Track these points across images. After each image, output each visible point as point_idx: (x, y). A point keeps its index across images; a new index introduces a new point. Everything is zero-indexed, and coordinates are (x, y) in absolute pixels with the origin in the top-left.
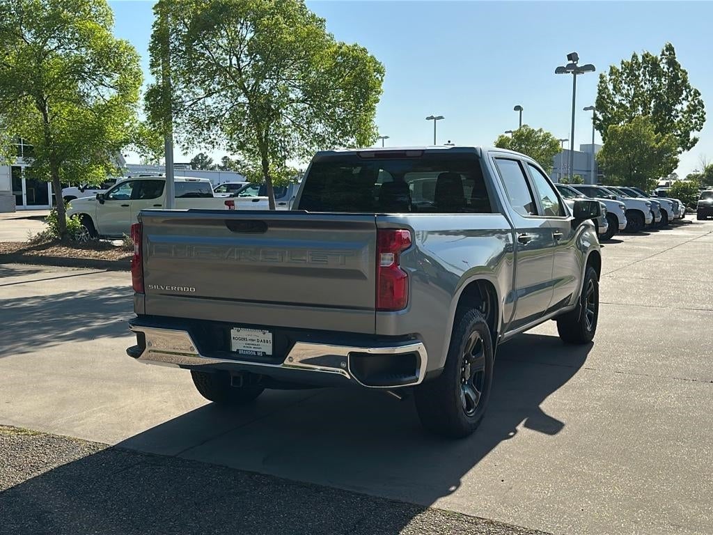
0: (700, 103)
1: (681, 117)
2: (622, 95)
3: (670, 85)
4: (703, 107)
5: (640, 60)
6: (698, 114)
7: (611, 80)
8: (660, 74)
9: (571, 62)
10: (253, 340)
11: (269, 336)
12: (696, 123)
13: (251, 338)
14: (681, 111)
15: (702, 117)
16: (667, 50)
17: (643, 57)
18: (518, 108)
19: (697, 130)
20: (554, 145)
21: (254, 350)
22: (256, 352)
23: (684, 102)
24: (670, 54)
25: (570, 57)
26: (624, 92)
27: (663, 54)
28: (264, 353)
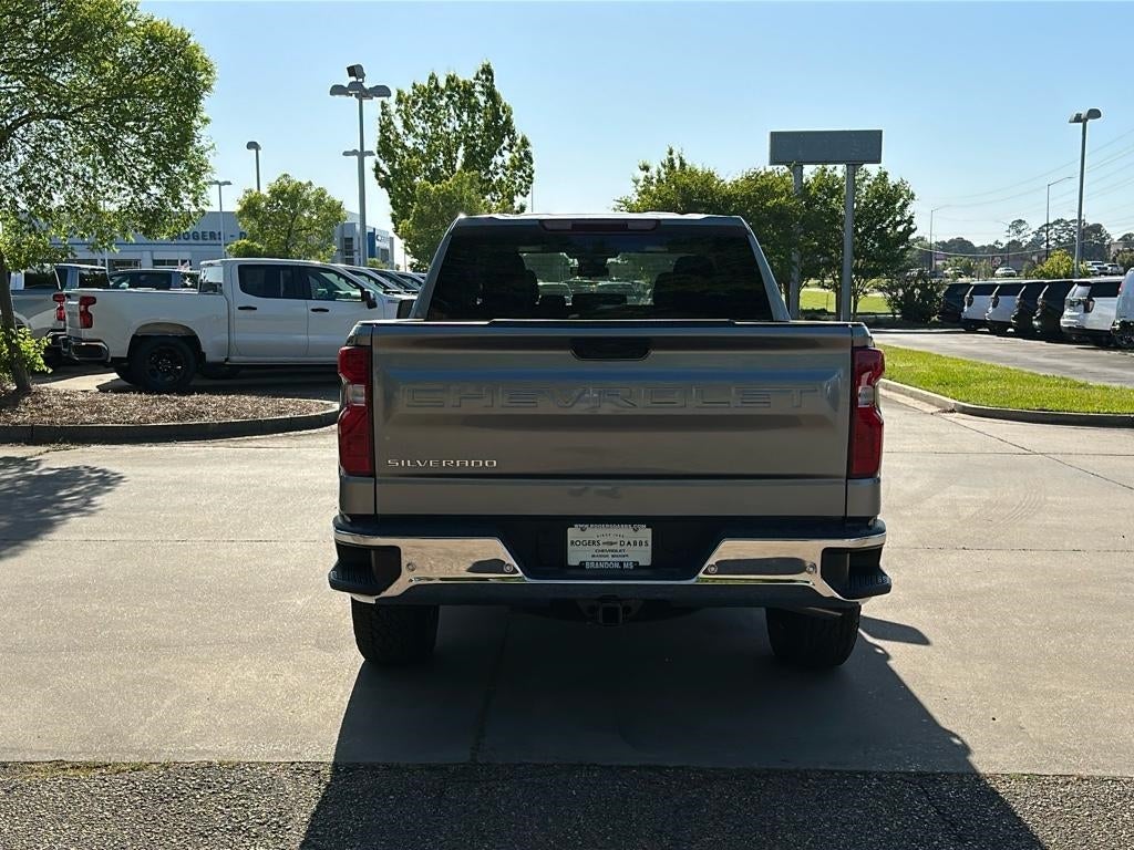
0: (528, 156)
1: (501, 175)
2: (416, 136)
3: (487, 127)
4: (531, 162)
5: (442, 84)
6: (525, 172)
7: (398, 111)
8: (474, 109)
9: (353, 79)
10: (612, 544)
11: (645, 533)
12: (520, 184)
13: (602, 540)
14: (501, 166)
15: (530, 176)
16: (483, 72)
17: (448, 81)
18: (253, 145)
19: (522, 193)
20: (335, 209)
21: (615, 559)
22: (621, 564)
23: (505, 153)
24: (487, 79)
25: (352, 71)
26: (419, 130)
27: (477, 78)
28: (636, 564)
